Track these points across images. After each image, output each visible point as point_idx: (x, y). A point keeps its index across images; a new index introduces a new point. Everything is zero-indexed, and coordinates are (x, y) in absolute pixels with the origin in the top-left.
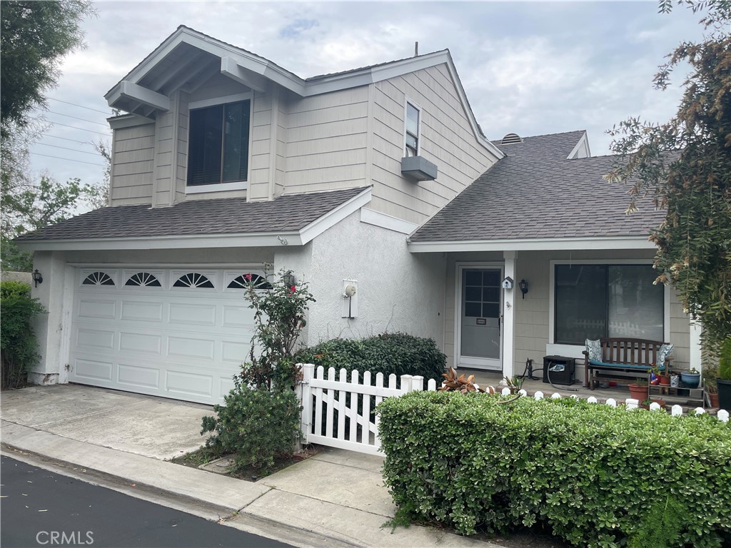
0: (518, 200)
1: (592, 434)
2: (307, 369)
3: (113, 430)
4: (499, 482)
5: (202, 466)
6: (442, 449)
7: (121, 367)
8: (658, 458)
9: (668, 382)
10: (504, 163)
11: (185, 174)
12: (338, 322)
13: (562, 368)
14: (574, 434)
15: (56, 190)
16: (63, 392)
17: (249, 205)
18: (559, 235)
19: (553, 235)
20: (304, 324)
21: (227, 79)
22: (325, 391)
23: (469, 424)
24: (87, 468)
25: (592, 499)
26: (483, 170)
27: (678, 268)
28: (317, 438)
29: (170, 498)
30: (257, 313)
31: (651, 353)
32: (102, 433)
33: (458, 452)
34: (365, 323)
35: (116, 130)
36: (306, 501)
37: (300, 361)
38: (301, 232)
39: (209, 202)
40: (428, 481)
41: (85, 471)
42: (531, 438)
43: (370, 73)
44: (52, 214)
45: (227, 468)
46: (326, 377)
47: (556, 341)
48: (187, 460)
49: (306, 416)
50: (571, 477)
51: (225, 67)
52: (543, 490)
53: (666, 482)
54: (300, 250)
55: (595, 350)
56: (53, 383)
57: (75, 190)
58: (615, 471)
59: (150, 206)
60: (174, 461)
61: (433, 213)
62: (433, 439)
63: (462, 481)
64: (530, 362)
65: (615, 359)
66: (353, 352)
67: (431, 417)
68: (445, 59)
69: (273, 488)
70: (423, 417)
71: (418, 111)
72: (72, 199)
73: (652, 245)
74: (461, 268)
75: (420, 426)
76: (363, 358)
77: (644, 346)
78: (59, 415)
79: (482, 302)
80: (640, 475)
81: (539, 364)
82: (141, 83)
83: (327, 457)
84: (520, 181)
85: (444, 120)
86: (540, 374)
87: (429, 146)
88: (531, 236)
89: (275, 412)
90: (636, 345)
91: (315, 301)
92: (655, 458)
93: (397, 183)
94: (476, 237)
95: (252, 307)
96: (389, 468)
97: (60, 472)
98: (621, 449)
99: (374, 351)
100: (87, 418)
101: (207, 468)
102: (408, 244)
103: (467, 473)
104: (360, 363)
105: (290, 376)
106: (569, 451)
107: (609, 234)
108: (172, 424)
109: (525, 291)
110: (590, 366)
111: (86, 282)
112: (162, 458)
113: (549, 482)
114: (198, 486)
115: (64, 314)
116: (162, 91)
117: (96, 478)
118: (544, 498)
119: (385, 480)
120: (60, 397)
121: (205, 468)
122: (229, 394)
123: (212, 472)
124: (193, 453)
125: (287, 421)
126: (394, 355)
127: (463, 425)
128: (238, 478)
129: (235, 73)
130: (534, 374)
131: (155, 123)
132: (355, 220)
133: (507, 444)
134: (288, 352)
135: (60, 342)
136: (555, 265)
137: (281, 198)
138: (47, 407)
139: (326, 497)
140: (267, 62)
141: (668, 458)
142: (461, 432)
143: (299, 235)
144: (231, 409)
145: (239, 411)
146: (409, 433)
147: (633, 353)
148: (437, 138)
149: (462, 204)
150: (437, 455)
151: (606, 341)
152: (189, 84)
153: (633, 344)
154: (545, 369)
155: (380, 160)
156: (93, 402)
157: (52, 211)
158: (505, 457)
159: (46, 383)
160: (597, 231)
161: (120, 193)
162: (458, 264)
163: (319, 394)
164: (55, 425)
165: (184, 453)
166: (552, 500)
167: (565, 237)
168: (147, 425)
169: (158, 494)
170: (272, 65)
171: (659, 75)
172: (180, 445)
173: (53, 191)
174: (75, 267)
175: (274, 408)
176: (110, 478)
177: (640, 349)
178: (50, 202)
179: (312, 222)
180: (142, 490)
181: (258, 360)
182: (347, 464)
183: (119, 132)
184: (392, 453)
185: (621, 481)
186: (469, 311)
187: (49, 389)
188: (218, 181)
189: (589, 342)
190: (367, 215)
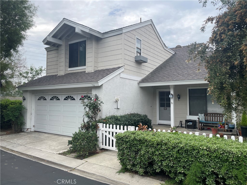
0: (176, 68)
1: (175, 143)
2: (100, 125)
3: (44, 145)
4: (149, 158)
5: (67, 155)
6: (133, 148)
7: (49, 126)
8: (194, 150)
9: (224, 127)
10: (174, 55)
11: (68, 64)
12: (113, 110)
13: (191, 123)
14: (171, 143)
15: (35, 71)
16: (32, 134)
17: (87, 73)
18: (186, 79)
19: (184, 79)
20: (100, 111)
21: (78, 34)
22: (106, 132)
23: (140, 140)
24: (33, 156)
25: (176, 163)
26: (167, 58)
27: (210, 90)
28: (104, 147)
29: (55, 165)
30: (85, 108)
31: (221, 118)
32: (40, 146)
33: (138, 149)
34: (123, 110)
35: (47, 51)
36: (96, 165)
37: (98, 122)
38: (98, 82)
39: (75, 73)
40: (130, 158)
41: (33, 157)
42: (158, 144)
43: (122, 30)
44: (34, 78)
45: (75, 156)
46: (106, 127)
47: (190, 115)
48: (64, 154)
49: (100, 139)
50: (169, 156)
51: (77, 31)
52: (161, 161)
53: (197, 158)
54: (99, 87)
55: (202, 117)
56: (30, 131)
57: (41, 70)
58: (182, 154)
59: (58, 75)
60: (59, 154)
61: (147, 73)
62: (130, 145)
63: (139, 158)
64: (181, 122)
65: (209, 120)
66: (116, 119)
67: (130, 138)
68: (151, 23)
69: (87, 162)
70: (128, 139)
71: (141, 40)
72: (40, 73)
73: (206, 82)
74: (158, 91)
75: (127, 141)
76: (119, 121)
77: (218, 115)
78: (29, 140)
79: (165, 102)
80: (189, 155)
81: (184, 122)
82: (53, 37)
83: (107, 152)
84: (178, 61)
85: (151, 43)
86: (184, 125)
87: (145, 51)
88: (177, 80)
89: (88, 138)
90: (216, 115)
91: (103, 103)
92: (193, 150)
93: (134, 64)
94: (160, 81)
95: (84, 106)
96: (119, 155)
97: (25, 157)
98: (183, 147)
99: (123, 119)
100: (37, 141)
101: (69, 156)
102: (138, 84)
103: (140, 156)
104: (118, 123)
105: (95, 127)
106: (168, 148)
107: (202, 78)
108: (62, 143)
109: (179, 98)
110: (200, 122)
111: (39, 99)
112: (56, 153)
113: (163, 158)
114: (64, 161)
115: (32, 110)
116: (60, 39)
117: (35, 159)
118: (162, 163)
119: (118, 158)
120: (30, 135)
121: (68, 156)
122: (75, 133)
123: (70, 157)
124: (66, 152)
125: (93, 141)
126: (131, 120)
127: (138, 141)
128: (77, 159)
129: (80, 32)
130: (183, 126)
131: (58, 49)
132: (118, 77)
133: (151, 146)
134: (95, 120)
135: (31, 118)
136: (189, 89)
137: (96, 71)
138: (26, 138)
139: (102, 164)
140: (89, 28)
141: (197, 150)
142: (138, 142)
143: (98, 83)
144: (74, 137)
145: (77, 138)
146: (124, 144)
147: (215, 118)
148: (148, 49)
149: (158, 70)
150: (132, 150)
151: (206, 114)
152: (68, 36)
153: (215, 115)
154: (186, 124)
155: (127, 57)
156: (40, 137)
157: (34, 77)
158: (151, 150)
159: (27, 131)
160: (199, 77)
161: (49, 71)
162: (157, 90)
163: (104, 133)
164: (27, 144)
165: (63, 152)
166: (164, 164)
167: (188, 80)
168: (54, 143)
169: (52, 164)
170: (91, 29)
171: (202, 27)
172: (63, 149)
173: (34, 71)
174: (35, 95)
175: (88, 137)
176: (39, 159)
177: (217, 117)
178: (33, 74)
179: (102, 78)
180: (48, 162)
181: (86, 122)
182: (112, 154)
183: (48, 52)
184: (119, 150)
185: (183, 157)
186: (161, 105)
187: (28, 133)
188: (77, 66)
189: (200, 115)
190: (122, 75)
